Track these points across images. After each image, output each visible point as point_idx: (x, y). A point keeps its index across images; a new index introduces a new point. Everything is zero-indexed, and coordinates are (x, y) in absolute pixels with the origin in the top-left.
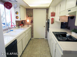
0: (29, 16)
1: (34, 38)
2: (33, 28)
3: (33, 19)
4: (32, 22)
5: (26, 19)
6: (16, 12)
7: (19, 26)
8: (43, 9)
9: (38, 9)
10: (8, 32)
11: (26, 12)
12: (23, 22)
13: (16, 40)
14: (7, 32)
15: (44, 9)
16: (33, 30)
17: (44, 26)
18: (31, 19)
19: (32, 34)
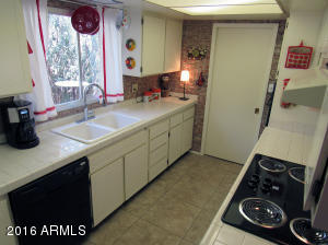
0: (190, 55)
1: (202, 154)
2: (203, 108)
3: (207, 71)
4: (201, 81)
5: (178, 69)
6: (130, 41)
7: (143, 94)
8: (261, 21)
9: (235, 21)
10: (84, 120)
11: (184, 36)
12: (166, 79)
13: (85, 159)
14: (81, 121)
15: (268, 22)
16: (202, 120)
17: (257, 111)
18: (198, 71)
19: (194, 135)
